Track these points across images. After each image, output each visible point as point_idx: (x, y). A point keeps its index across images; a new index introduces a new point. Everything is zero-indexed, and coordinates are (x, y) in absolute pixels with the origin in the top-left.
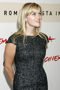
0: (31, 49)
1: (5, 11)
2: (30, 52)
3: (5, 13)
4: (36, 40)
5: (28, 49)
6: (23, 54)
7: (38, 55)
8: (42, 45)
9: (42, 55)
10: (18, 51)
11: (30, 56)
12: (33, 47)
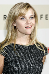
0: (23, 61)
1: (4, 16)
2: (22, 65)
3: (4, 18)
4: (30, 50)
5: (20, 61)
6: (13, 66)
7: (32, 69)
8: (37, 57)
9: (38, 69)
10: (7, 63)
11: (21, 70)
12: (25, 59)
